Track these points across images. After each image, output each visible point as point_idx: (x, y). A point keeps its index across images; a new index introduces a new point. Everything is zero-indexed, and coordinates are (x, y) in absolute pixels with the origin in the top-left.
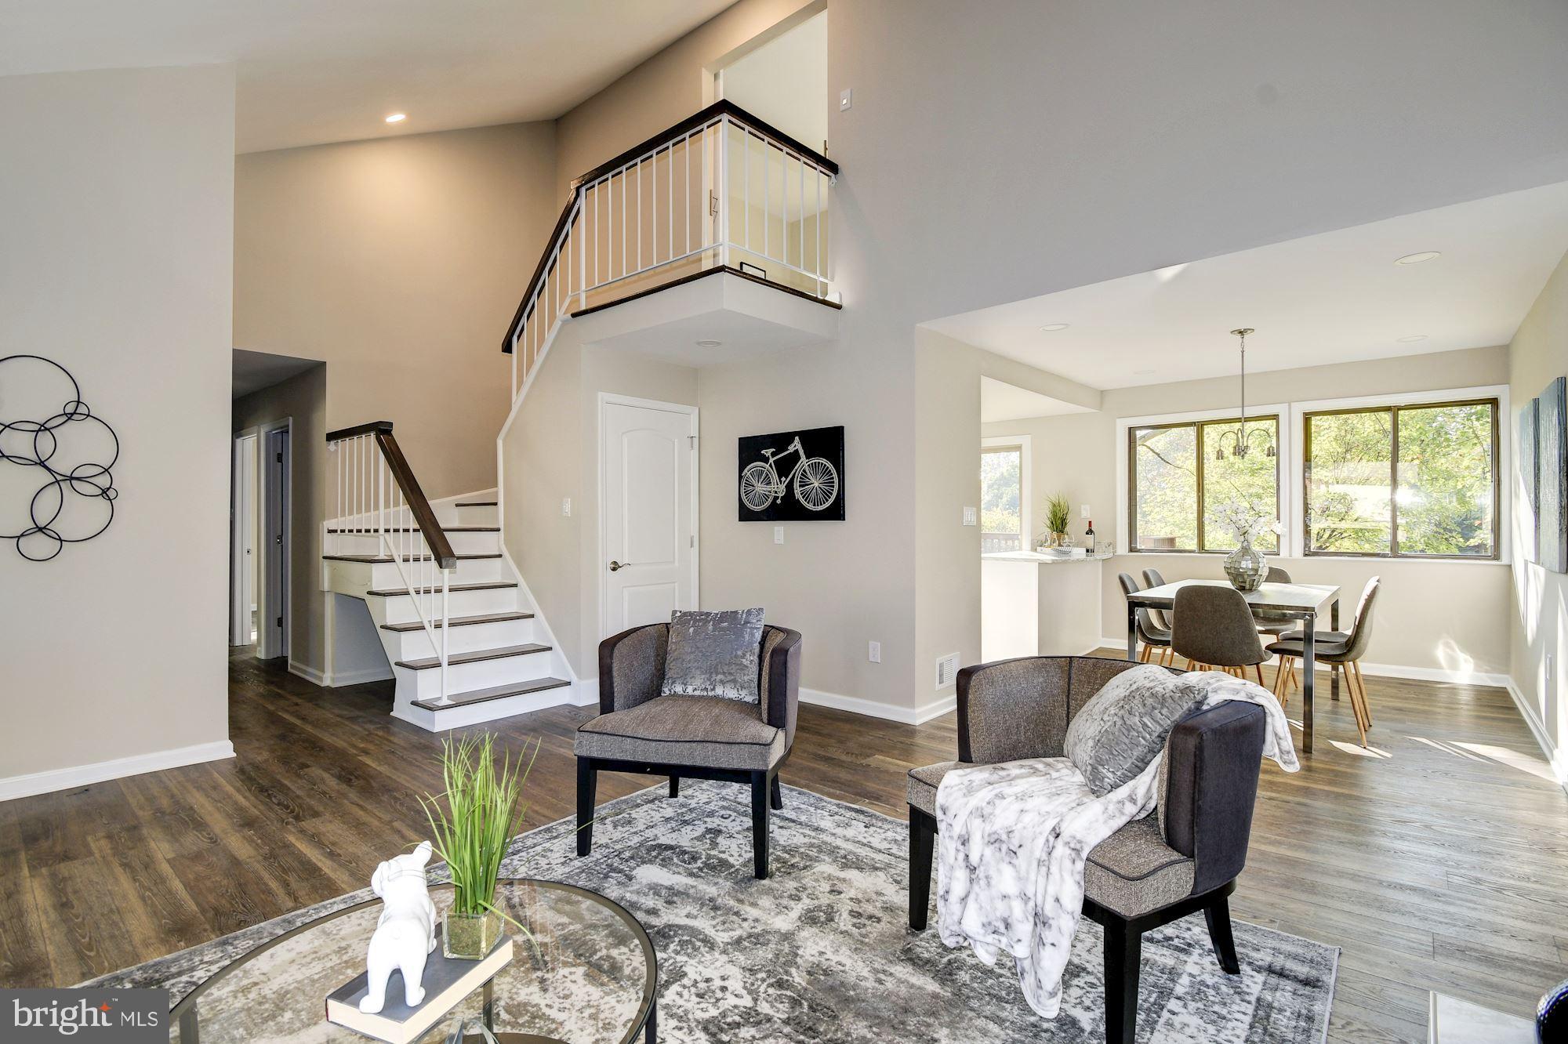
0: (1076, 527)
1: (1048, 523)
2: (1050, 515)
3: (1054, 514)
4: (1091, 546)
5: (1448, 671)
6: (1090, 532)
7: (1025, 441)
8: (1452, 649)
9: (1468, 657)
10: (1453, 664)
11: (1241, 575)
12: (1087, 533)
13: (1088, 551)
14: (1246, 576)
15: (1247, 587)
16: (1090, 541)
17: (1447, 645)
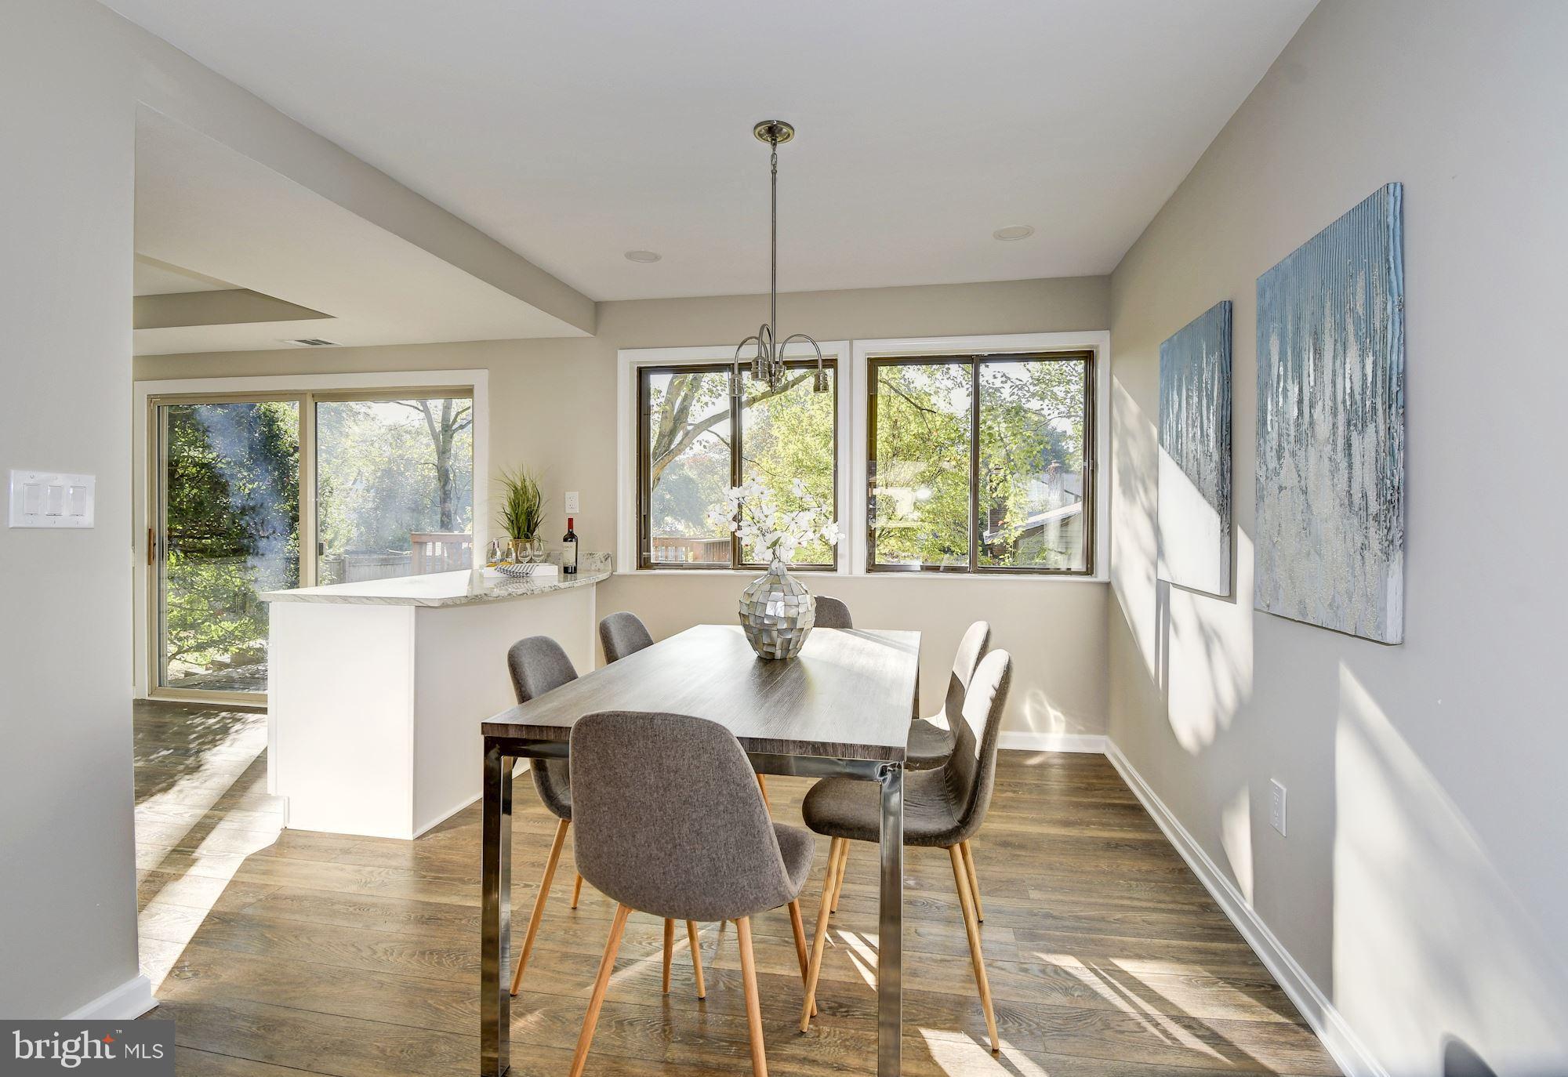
0: (549, 529)
1: (506, 522)
2: (508, 510)
3: (515, 505)
4: (571, 562)
5: (1036, 734)
6: (570, 536)
7: (479, 379)
8: (1041, 704)
9: (1059, 714)
10: (1043, 724)
11: (765, 630)
12: (565, 540)
13: (566, 570)
14: (775, 634)
15: (778, 654)
16: (568, 553)
17: (1035, 698)
